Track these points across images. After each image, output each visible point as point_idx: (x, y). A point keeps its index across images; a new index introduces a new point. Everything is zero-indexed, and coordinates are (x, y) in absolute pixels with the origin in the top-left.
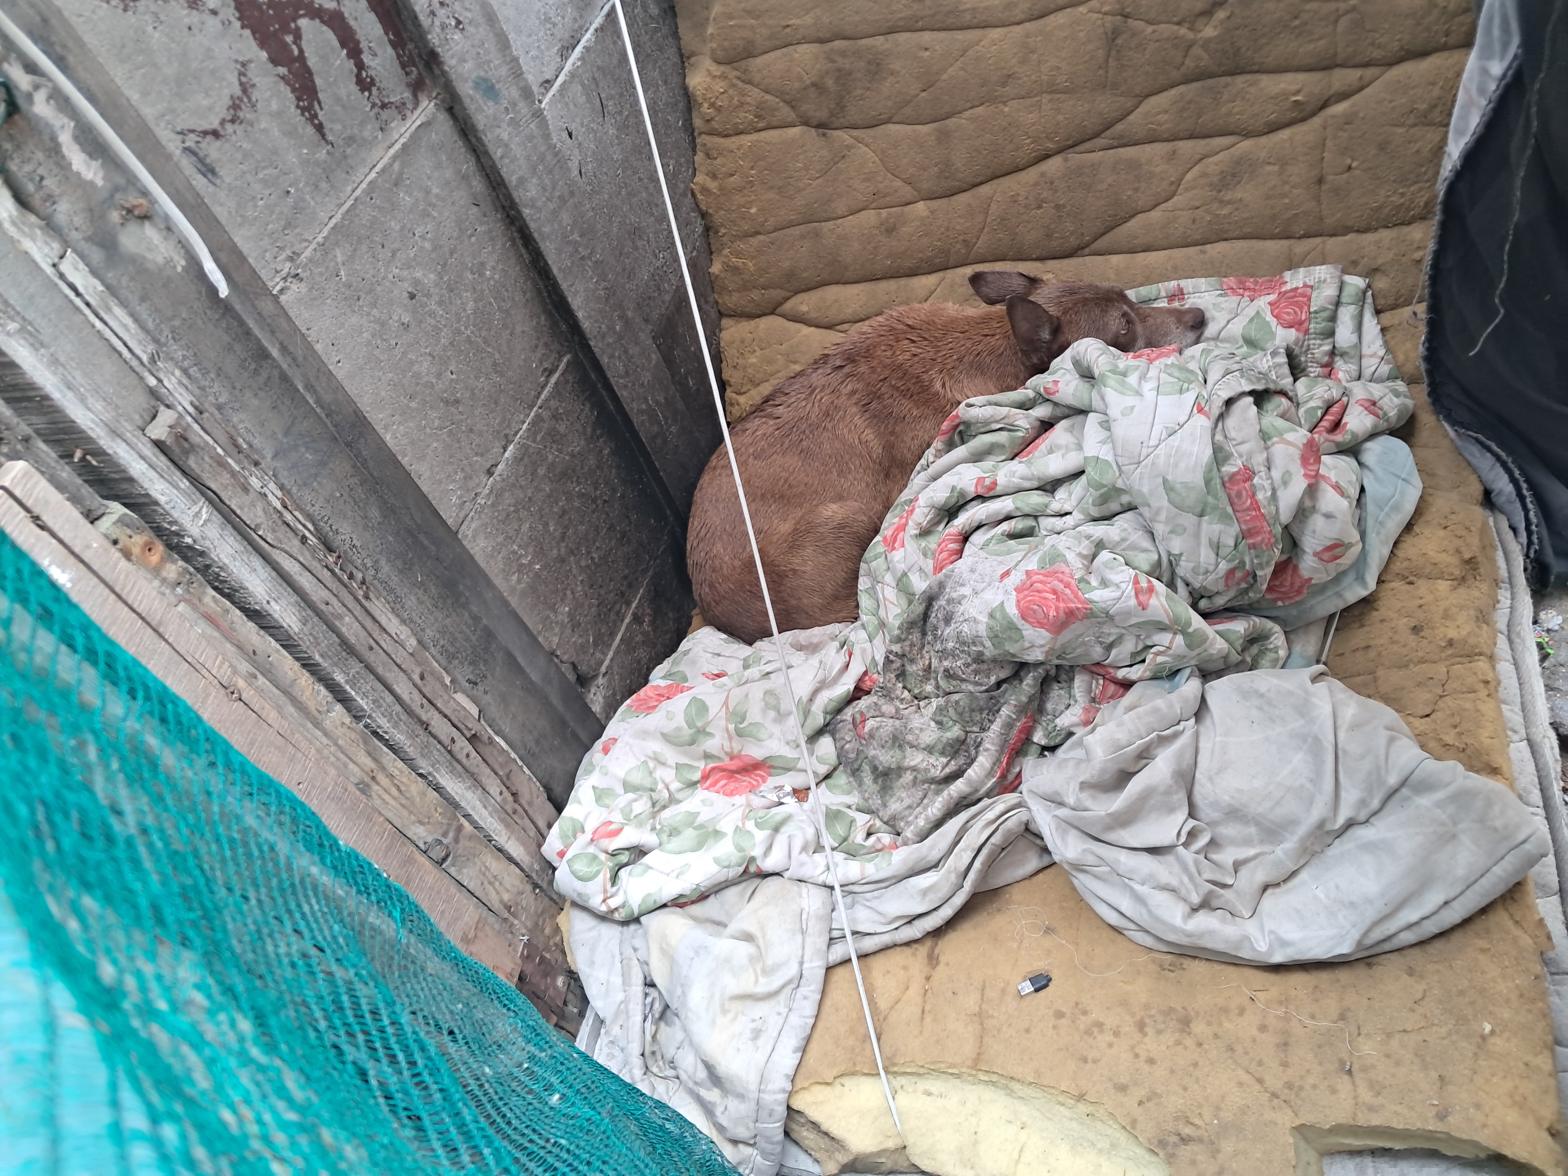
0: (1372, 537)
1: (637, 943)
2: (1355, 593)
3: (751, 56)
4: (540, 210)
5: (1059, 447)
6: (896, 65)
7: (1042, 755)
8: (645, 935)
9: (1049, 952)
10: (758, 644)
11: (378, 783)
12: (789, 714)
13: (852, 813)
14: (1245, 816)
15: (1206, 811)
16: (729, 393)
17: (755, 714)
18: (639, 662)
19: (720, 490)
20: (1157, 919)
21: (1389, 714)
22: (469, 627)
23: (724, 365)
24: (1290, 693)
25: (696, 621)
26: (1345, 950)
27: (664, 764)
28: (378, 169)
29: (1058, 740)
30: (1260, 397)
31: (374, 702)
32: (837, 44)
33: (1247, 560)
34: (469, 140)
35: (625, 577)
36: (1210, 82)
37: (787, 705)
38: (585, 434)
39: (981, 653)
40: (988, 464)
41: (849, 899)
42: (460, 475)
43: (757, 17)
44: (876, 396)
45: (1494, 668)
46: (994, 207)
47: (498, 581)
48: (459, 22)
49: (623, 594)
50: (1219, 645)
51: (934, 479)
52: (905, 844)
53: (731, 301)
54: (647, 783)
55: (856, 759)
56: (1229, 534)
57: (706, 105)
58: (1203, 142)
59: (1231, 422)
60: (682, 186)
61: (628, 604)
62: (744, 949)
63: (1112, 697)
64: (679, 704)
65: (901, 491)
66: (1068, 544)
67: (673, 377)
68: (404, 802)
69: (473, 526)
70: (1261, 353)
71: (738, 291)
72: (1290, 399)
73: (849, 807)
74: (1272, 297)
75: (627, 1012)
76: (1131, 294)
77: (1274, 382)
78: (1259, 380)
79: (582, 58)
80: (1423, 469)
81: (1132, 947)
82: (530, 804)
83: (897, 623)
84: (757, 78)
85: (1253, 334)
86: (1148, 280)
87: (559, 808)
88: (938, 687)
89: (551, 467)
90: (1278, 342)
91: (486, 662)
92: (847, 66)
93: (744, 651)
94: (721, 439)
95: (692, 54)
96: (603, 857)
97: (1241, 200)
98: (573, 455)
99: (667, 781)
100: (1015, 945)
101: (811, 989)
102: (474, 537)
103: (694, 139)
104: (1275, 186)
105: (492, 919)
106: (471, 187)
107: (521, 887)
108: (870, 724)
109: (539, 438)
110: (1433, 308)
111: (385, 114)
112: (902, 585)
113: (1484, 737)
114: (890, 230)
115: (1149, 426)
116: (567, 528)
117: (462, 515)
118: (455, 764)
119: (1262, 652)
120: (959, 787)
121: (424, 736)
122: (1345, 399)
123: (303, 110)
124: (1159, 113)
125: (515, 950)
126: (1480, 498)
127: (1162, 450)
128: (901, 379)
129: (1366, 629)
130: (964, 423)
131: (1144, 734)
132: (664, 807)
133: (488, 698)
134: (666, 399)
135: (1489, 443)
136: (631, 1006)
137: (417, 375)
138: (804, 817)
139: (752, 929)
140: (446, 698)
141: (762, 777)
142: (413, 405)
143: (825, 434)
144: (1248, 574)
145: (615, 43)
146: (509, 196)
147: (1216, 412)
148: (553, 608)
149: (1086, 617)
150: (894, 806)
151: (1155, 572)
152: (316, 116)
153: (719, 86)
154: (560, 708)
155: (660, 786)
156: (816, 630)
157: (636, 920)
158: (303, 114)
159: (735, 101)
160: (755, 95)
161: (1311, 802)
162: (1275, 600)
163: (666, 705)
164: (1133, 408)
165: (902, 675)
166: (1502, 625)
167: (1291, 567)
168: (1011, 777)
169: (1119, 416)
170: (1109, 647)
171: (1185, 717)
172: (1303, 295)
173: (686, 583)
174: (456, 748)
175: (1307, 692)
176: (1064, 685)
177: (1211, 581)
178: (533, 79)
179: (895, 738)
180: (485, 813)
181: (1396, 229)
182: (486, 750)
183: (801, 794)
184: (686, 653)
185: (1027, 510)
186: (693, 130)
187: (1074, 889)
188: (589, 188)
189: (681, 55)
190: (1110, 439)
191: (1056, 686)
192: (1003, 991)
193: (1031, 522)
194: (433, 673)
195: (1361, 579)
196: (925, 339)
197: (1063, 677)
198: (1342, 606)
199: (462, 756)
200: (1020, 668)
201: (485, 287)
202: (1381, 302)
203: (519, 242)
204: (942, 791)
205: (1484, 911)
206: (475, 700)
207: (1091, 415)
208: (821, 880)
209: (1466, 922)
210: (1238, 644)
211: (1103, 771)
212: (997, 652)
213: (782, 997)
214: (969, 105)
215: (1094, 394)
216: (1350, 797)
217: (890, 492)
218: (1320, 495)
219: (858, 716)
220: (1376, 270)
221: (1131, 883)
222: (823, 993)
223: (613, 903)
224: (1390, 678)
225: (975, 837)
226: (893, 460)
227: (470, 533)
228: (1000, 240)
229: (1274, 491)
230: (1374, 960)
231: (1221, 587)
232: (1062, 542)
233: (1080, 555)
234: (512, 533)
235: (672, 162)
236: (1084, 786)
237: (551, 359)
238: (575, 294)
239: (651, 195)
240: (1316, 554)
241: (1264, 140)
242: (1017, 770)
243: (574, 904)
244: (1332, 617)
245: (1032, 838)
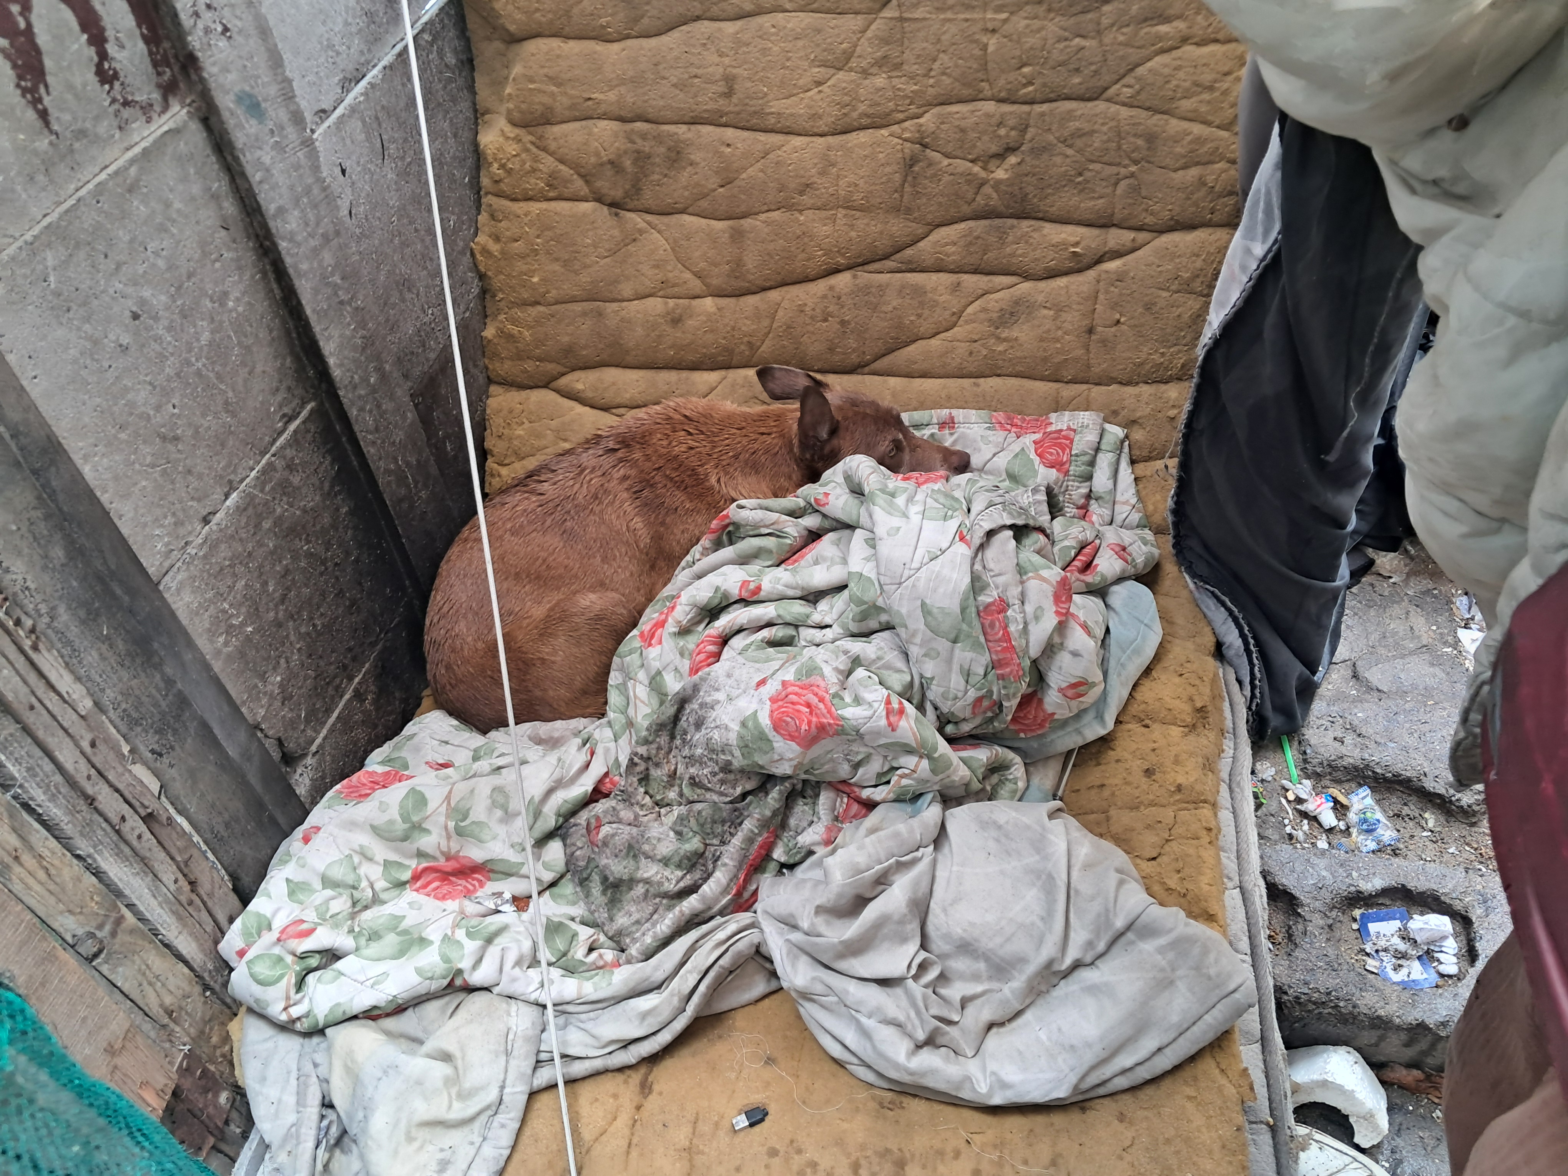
0: (1113, 677)
1: (319, 1058)
2: (1093, 731)
3: (549, 123)
4: (299, 245)
5: (825, 559)
6: (696, 156)
7: (780, 873)
8: (329, 1049)
9: (767, 1084)
10: (493, 734)
11: (21, 865)
12: (519, 814)
13: (574, 926)
14: (975, 951)
15: (938, 944)
16: (490, 463)
17: (479, 811)
18: (355, 745)
19: (470, 565)
20: (881, 1055)
21: (1120, 857)
22: (159, 690)
23: (487, 433)
24: (1028, 827)
25: (426, 702)
26: (1062, 1095)
27: (370, 860)
28: (110, 170)
29: (798, 858)
30: (1020, 532)
31: (29, 769)
32: (639, 125)
33: (995, 689)
34: (225, 159)
35: (350, 650)
36: (997, 222)
37: (517, 804)
38: (321, 489)
39: (729, 763)
40: (754, 567)
41: (562, 1020)
42: (170, 520)
43: (559, 85)
44: (650, 485)
45: (1216, 815)
46: (780, 313)
47: (202, 642)
48: (226, 29)
49: (345, 667)
50: (962, 773)
51: (699, 577)
52: (629, 962)
53: (503, 368)
54: (350, 879)
55: (586, 867)
56: (980, 662)
57: (496, 165)
58: (986, 278)
59: (990, 553)
60: (461, 244)
61: (351, 679)
62: (441, 1069)
63: (855, 817)
64: (396, 793)
65: (665, 585)
66: (825, 658)
67: (429, 439)
68: (52, 887)
69: (179, 577)
70: (1022, 489)
71: (511, 359)
72: (1047, 536)
73: (573, 919)
74: (1037, 436)
75: (298, 1137)
76: (905, 417)
77: (1033, 518)
78: (1020, 514)
79: (365, 94)
80: (1165, 617)
81: (853, 1082)
82: (211, 895)
83: (646, 724)
84: (553, 146)
85: (1016, 470)
86: (921, 406)
87: (245, 898)
88: (681, 795)
89: (278, 521)
90: (1039, 480)
91: (175, 732)
92: (647, 149)
93: (476, 740)
94: (475, 513)
95: (487, 112)
96: (289, 959)
97: (1016, 339)
98: (305, 511)
99: (373, 878)
100: (733, 1075)
101: (510, 1118)
102: (178, 590)
103: (480, 198)
104: (1049, 331)
105: (147, 1026)
106: (221, 208)
107: (188, 989)
108: (605, 830)
109: (267, 488)
110: (1184, 466)
111: (126, 113)
112: (655, 683)
113: (1204, 884)
114: (676, 321)
115: (912, 548)
116: (288, 589)
117: (167, 564)
118: (123, 846)
119: (1001, 782)
120: (692, 903)
121: (86, 813)
122: (1097, 542)
123: (24, 91)
124: (947, 244)
125: (171, 1063)
126: (1212, 649)
127: (922, 573)
128: (676, 469)
129: (1102, 767)
130: (734, 523)
131: (883, 858)
132: (366, 908)
133: (173, 772)
134: (418, 461)
135: (1223, 598)
136: (303, 1130)
137: (131, 405)
138: (522, 929)
139: (451, 1047)
140: (120, 769)
141: (480, 881)
142: (123, 436)
143: (592, 517)
144: (995, 703)
145: (403, 85)
146: (265, 226)
147: (977, 541)
148: (263, 677)
149: (837, 734)
150: (622, 921)
151: (906, 694)
152: (40, 100)
153: (512, 148)
154: (258, 788)
155: (364, 884)
156: (559, 724)
157: (319, 1031)
158: (24, 96)
159: (527, 166)
160: (548, 163)
161: (1041, 941)
162: (1018, 732)
163: (379, 794)
164: (898, 529)
165: (645, 779)
166: (1225, 775)
167: (1035, 701)
168: (746, 895)
169: (885, 536)
170: (857, 766)
171: (924, 843)
172: (1066, 438)
173: (419, 661)
174: (126, 828)
175: (1044, 828)
176: (809, 800)
177: (960, 707)
178: (307, 106)
179: (630, 847)
180: (154, 903)
181: (1154, 386)
182: (163, 833)
183: (521, 902)
184: (411, 737)
185: (788, 619)
186: (480, 189)
187: (799, 1017)
188: (358, 231)
189: (476, 111)
190: (875, 557)
191: (800, 802)
192: (717, 1124)
193: (791, 631)
194: (107, 740)
195: (1100, 717)
196: (702, 433)
197: (809, 792)
198: (1080, 742)
199: (132, 838)
200: (767, 781)
201: (225, 318)
202: (1136, 452)
203: (271, 276)
204: (674, 906)
205: (1192, 1059)
206: (156, 774)
207: (858, 531)
208: (533, 997)
209: (1177, 1069)
210: (980, 772)
211: (840, 895)
212: (746, 762)
213: (477, 1125)
214: (765, 208)
215: (863, 510)
216: (1079, 937)
217: (653, 584)
218: (1069, 632)
219: (593, 821)
220: (1134, 422)
221: (858, 1015)
222: (524, 1121)
223: (295, 1012)
224: (1122, 819)
225: (702, 958)
226: (660, 551)
227: (174, 585)
228: (784, 347)
229: (1026, 624)
230: (1088, 1104)
231: (968, 714)
232: (820, 655)
233: (836, 669)
234: (223, 589)
235: (453, 218)
236: (820, 910)
237: (294, 405)
238: (329, 338)
239: (427, 248)
240: (1060, 690)
241: (1042, 285)
242: (754, 887)
243: (251, 1011)
244: (1069, 753)
245: (761, 960)
